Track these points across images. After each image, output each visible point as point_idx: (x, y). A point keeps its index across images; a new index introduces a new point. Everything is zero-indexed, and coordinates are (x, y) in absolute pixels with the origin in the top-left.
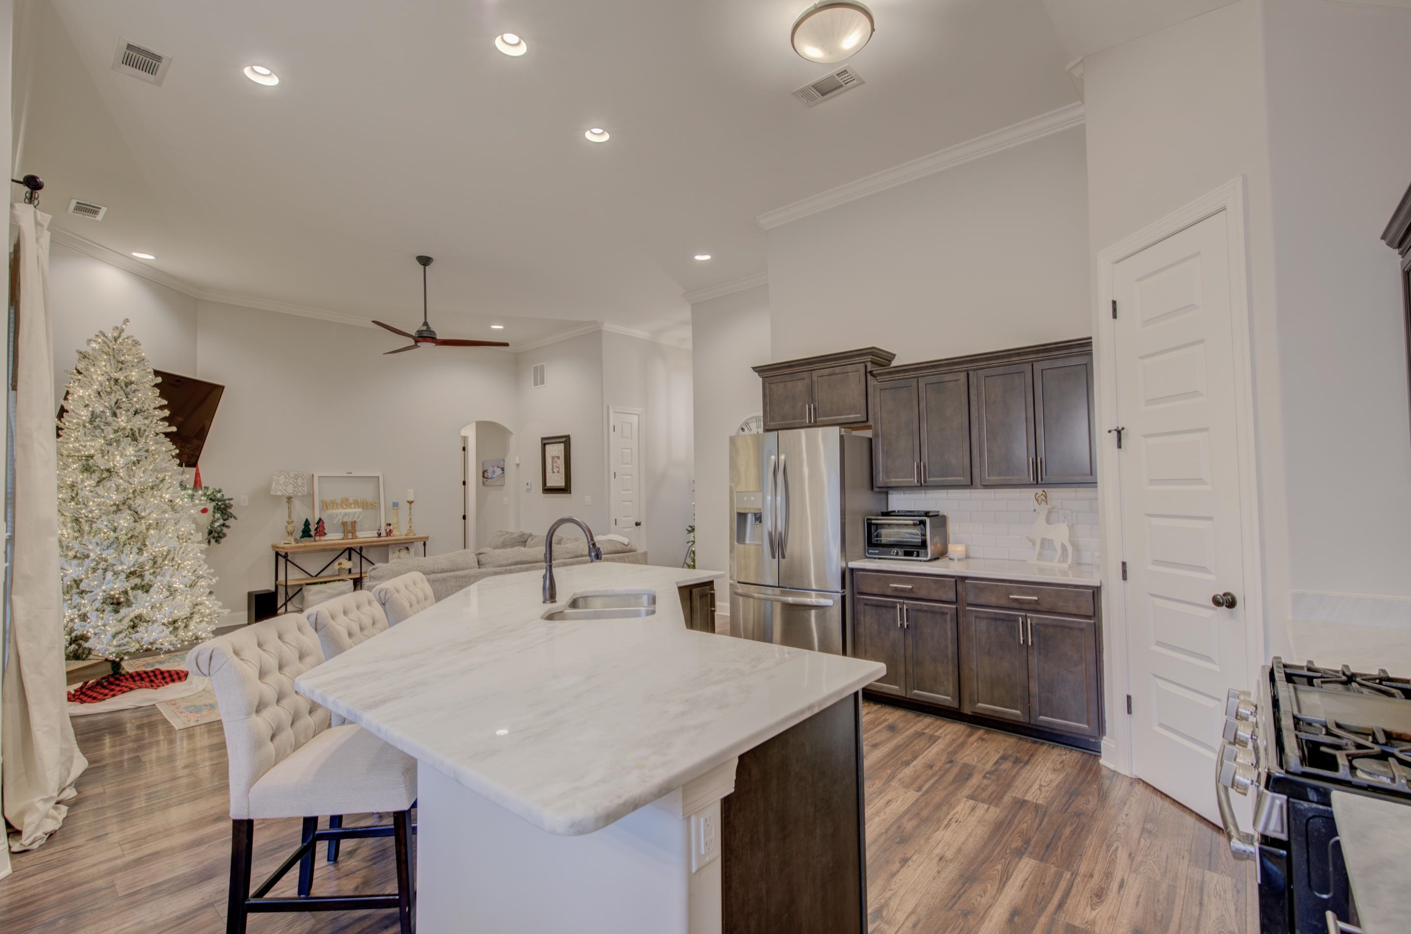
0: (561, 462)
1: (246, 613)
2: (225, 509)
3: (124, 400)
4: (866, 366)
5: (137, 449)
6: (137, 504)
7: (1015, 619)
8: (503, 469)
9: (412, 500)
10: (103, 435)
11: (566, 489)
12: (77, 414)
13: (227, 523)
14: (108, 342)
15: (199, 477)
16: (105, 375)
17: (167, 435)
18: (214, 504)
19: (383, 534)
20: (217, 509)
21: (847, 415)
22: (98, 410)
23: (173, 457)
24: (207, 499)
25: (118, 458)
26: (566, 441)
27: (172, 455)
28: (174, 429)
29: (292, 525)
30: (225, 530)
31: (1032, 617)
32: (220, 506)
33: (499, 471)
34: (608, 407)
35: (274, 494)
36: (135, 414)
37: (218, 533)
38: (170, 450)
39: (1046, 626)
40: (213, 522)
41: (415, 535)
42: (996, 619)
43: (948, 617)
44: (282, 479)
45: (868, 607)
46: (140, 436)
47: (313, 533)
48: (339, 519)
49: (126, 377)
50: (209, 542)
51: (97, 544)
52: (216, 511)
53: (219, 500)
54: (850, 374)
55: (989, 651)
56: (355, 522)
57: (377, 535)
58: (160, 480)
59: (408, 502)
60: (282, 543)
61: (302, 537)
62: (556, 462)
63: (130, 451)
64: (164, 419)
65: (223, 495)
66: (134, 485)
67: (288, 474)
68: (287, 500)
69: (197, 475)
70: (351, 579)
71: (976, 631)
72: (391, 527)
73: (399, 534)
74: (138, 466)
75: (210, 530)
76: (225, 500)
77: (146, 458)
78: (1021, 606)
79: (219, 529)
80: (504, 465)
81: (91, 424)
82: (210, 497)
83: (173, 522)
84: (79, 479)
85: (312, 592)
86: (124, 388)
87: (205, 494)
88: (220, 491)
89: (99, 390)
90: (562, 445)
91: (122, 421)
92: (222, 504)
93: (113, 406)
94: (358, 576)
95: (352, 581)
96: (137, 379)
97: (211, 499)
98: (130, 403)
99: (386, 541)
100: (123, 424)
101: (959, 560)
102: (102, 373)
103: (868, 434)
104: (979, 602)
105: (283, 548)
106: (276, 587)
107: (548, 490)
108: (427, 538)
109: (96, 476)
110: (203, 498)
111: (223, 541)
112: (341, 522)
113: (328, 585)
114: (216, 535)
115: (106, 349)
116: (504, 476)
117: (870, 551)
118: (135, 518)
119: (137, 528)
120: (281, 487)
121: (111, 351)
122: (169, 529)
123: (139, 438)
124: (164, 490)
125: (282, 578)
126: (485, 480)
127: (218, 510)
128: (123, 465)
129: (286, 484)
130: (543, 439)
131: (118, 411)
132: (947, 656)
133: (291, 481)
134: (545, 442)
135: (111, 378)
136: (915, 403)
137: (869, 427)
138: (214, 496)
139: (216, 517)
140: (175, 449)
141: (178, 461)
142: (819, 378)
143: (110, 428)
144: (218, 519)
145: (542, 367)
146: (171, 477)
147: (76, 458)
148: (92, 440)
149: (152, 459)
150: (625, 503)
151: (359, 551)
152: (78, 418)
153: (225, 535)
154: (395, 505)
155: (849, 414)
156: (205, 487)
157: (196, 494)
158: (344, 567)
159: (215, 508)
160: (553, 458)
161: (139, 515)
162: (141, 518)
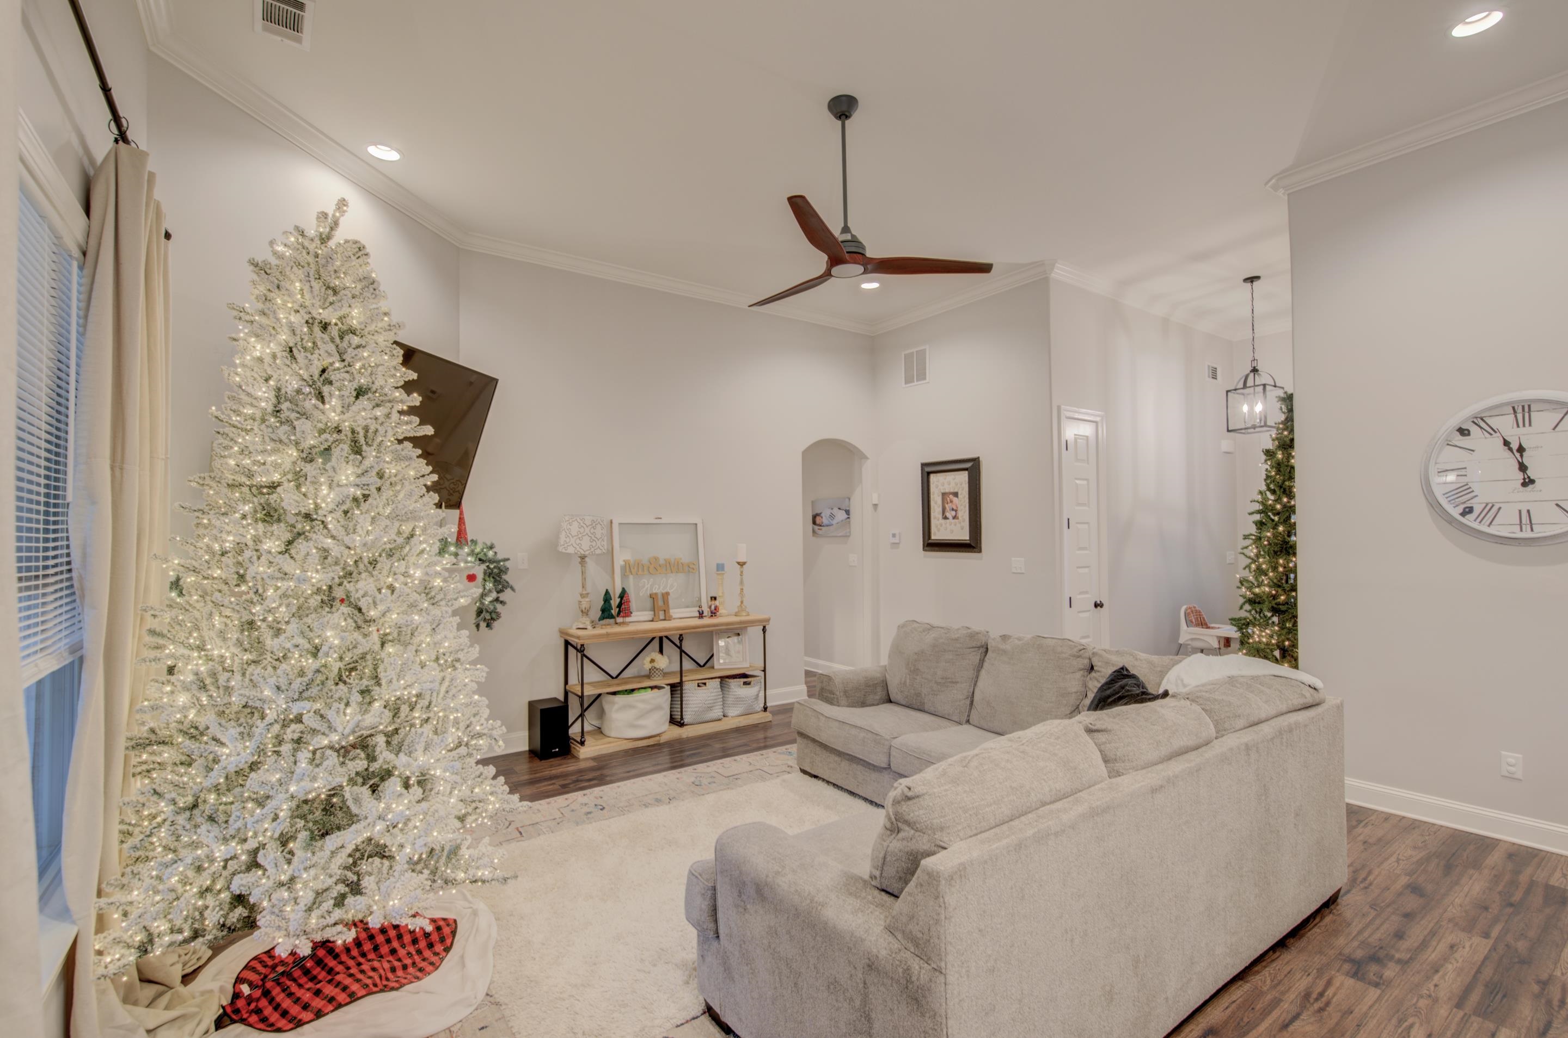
0: (963, 503)
1: (526, 733)
2: (499, 575)
3: (337, 365)
5: (360, 471)
6: (361, 593)
8: (848, 512)
9: (745, 561)
10: (293, 438)
11: (971, 545)
12: (248, 394)
13: (502, 597)
14: (306, 243)
15: (464, 524)
16: (302, 311)
17: (416, 441)
18: (484, 566)
19: (706, 612)
20: (489, 574)
22: (290, 388)
23: (428, 489)
24: (475, 560)
25: (325, 490)
26: (973, 468)
27: (425, 485)
28: (429, 430)
29: (587, 600)
30: (499, 607)
32: (492, 570)
33: (841, 516)
34: (1059, 408)
35: (564, 551)
36: (357, 397)
37: (491, 613)
38: (423, 476)
40: (483, 596)
41: (748, 615)
44: (575, 528)
46: (367, 444)
47: (614, 611)
48: (647, 590)
49: (340, 319)
50: (478, 626)
51: (278, 688)
52: (487, 578)
53: (491, 561)
56: (668, 594)
57: (698, 615)
58: (405, 536)
59: (739, 563)
60: (574, 627)
61: (601, 619)
62: (951, 502)
63: (347, 474)
64: (412, 411)
65: (496, 553)
66: (355, 550)
67: (583, 519)
68: (579, 560)
69: (461, 521)
70: (667, 685)
72: (717, 603)
73: (726, 616)
74: (364, 506)
75: (479, 608)
76: (499, 561)
77: (379, 489)
79: (492, 607)
80: (849, 506)
81: (276, 417)
82: (479, 556)
83: (428, 627)
84: (249, 537)
85: (616, 707)
86: (338, 340)
87: (472, 553)
88: (491, 547)
89: (291, 344)
90: (965, 475)
91: (332, 412)
92: (495, 567)
93: (316, 378)
94: (678, 680)
95: (669, 687)
96: (360, 323)
97: (480, 560)
98: (347, 372)
99: (709, 626)
100: (334, 417)
102: (297, 307)
105: (578, 638)
106: (566, 694)
107: (931, 545)
108: (768, 620)
109: (281, 532)
110: (469, 559)
111: (496, 624)
112: (648, 593)
113: (636, 695)
114: (488, 617)
115: (304, 258)
116: (849, 522)
118: (356, 622)
119: (359, 646)
120: (571, 544)
121: (310, 259)
122: (422, 642)
123: (364, 447)
124: (412, 559)
125: (574, 679)
126: (816, 528)
127: (489, 576)
128: (332, 506)
129: (580, 536)
130: (924, 465)
131: (326, 390)
133: (587, 530)
134: (928, 471)
135: (313, 318)
138: (485, 554)
139: (488, 588)
140: (431, 472)
141: (436, 497)
143: (308, 423)
144: (490, 591)
145: (922, 355)
146: (424, 530)
147: (245, 489)
148: (275, 451)
149: (391, 493)
150: (1081, 571)
151: (678, 643)
152: (252, 405)
153: (498, 615)
154: (720, 567)
156: (472, 541)
157: (460, 552)
158: (658, 667)
159: (485, 573)
160: (944, 494)
161: (363, 614)
162: (369, 621)
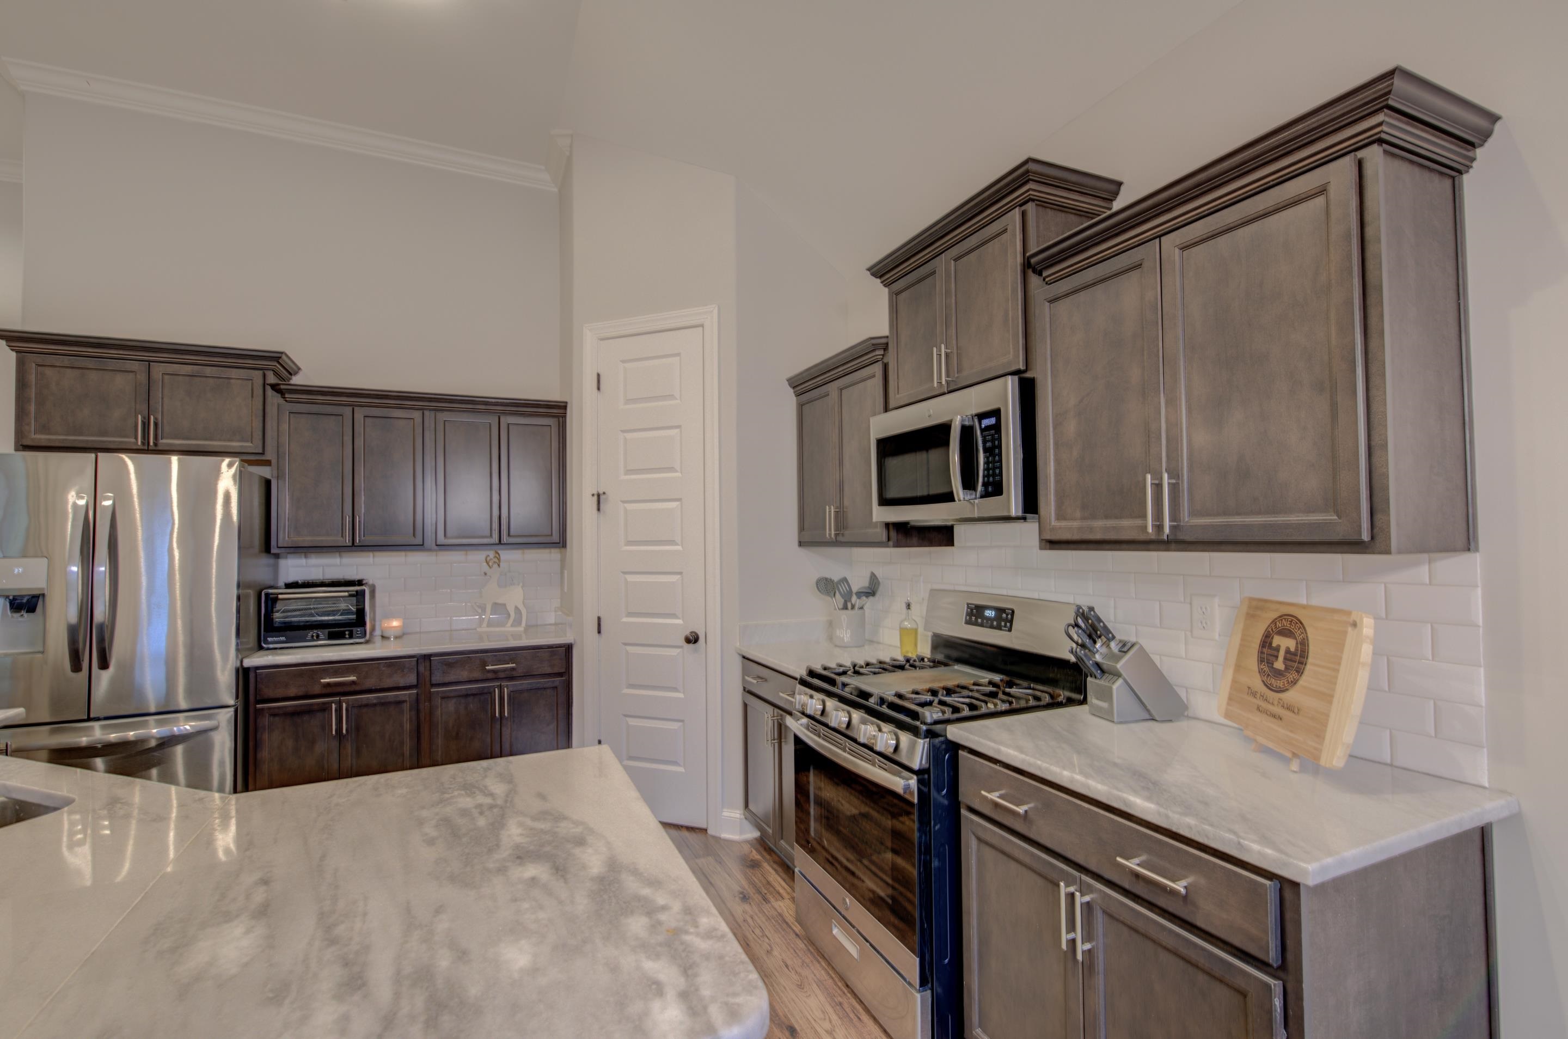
4: (264, 376)
7: (491, 693)
21: (224, 440)
31: (507, 685)
39: (521, 692)
42: (467, 696)
43: (406, 707)
45: (277, 719)
54: (232, 381)
55: (457, 734)
71: (441, 714)
78: (495, 676)
101: (396, 638)
103: (265, 472)
104: (447, 680)
117: (269, 639)
132: (403, 755)
136: (348, 439)
137: (268, 463)
142: (166, 377)
155: (230, 440)
